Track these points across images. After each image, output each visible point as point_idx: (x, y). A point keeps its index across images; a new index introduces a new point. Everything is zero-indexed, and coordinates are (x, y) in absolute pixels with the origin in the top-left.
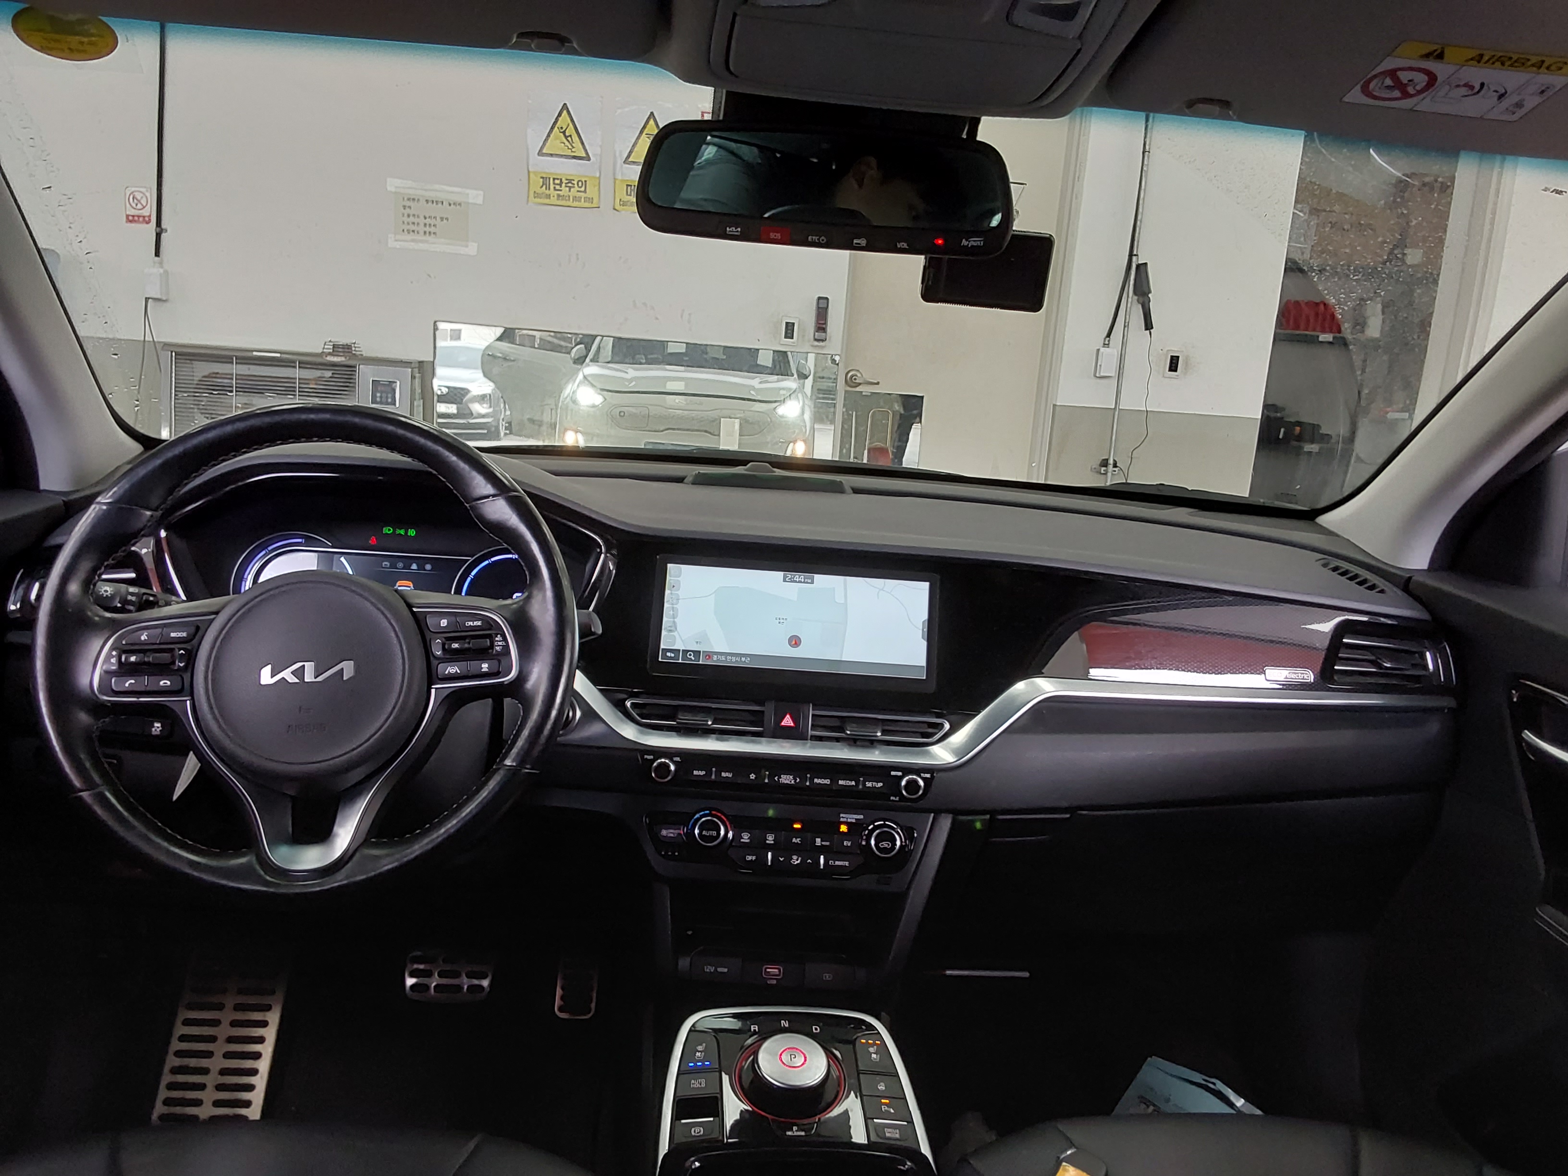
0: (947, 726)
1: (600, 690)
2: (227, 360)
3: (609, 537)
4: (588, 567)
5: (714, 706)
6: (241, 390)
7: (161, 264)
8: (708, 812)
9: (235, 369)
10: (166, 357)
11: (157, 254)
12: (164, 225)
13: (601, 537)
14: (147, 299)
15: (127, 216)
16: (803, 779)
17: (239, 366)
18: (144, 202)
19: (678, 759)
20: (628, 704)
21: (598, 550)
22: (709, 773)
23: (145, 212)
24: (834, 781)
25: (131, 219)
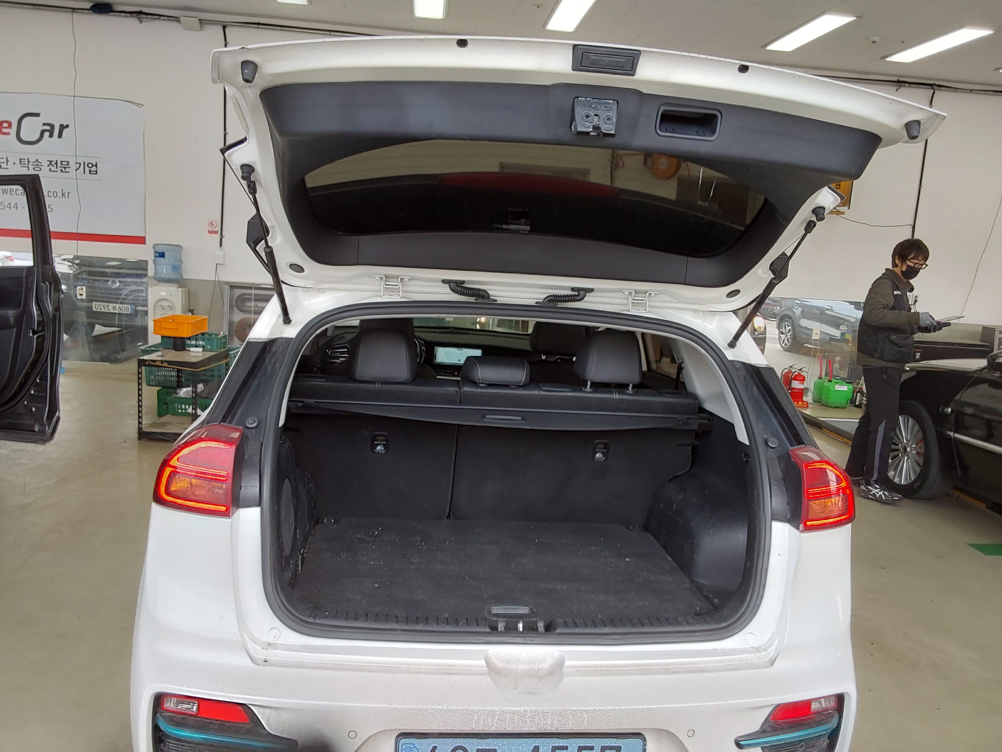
2: (251, 288)
6: (256, 300)
7: (222, 250)
9: (253, 292)
10: (227, 287)
11: (221, 246)
12: (223, 234)
14: (217, 264)
15: (209, 231)
17: (255, 291)
18: (216, 225)
23: (216, 230)
25: (210, 232)
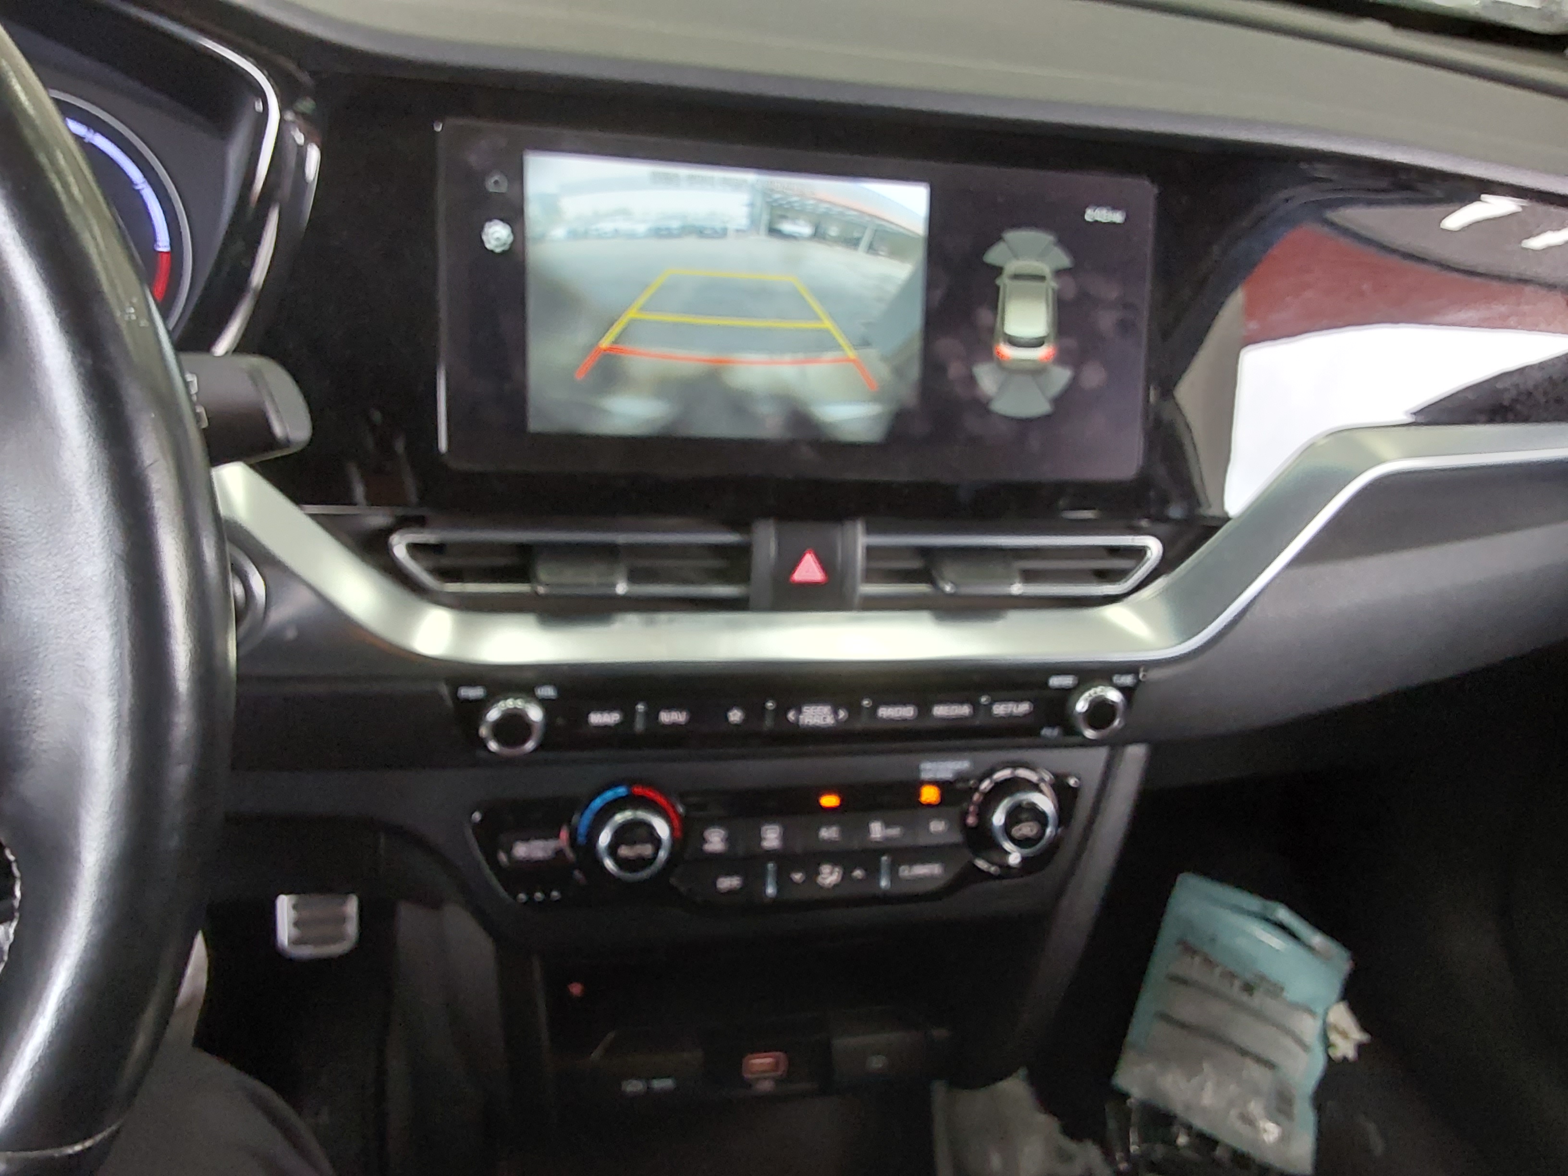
0: (1154, 547)
1: (313, 516)
3: (291, 66)
4: (235, 154)
5: (621, 538)
8: (621, 791)
13: (260, 63)
16: (854, 709)
19: (548, 692)
20: (399, 547)
21: (259, 107)
22: (629, 715)
24: (924, 709)
